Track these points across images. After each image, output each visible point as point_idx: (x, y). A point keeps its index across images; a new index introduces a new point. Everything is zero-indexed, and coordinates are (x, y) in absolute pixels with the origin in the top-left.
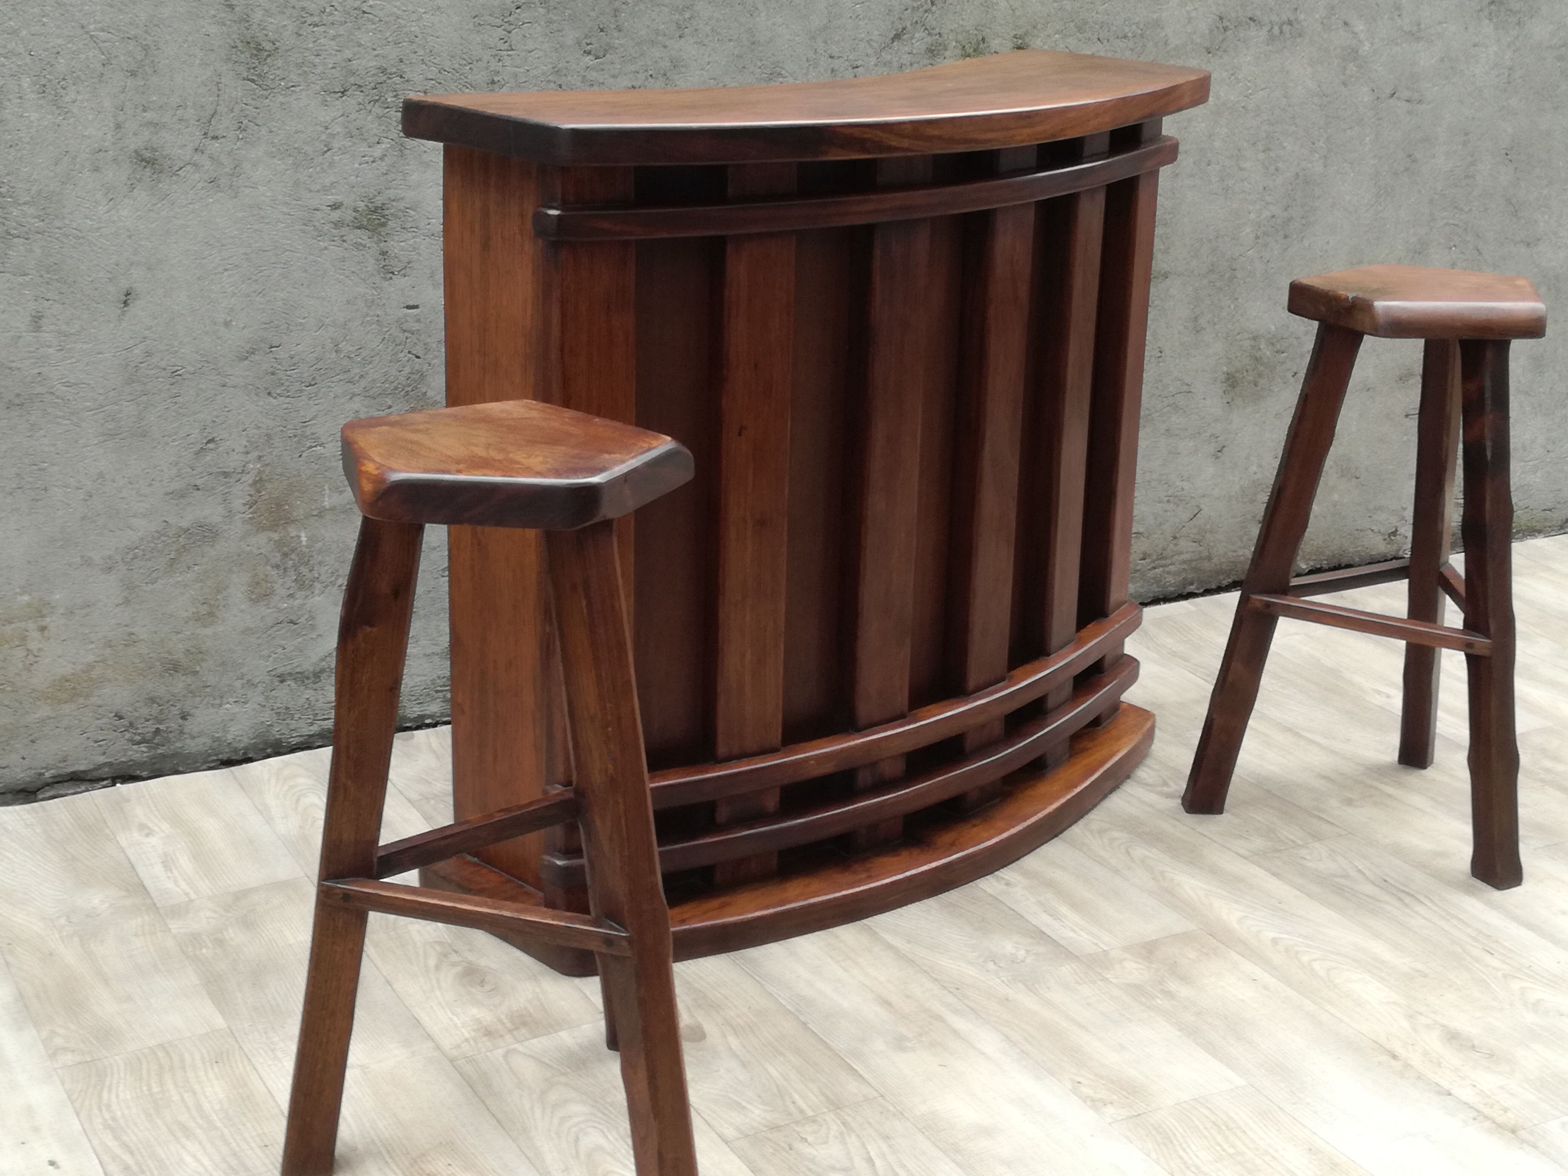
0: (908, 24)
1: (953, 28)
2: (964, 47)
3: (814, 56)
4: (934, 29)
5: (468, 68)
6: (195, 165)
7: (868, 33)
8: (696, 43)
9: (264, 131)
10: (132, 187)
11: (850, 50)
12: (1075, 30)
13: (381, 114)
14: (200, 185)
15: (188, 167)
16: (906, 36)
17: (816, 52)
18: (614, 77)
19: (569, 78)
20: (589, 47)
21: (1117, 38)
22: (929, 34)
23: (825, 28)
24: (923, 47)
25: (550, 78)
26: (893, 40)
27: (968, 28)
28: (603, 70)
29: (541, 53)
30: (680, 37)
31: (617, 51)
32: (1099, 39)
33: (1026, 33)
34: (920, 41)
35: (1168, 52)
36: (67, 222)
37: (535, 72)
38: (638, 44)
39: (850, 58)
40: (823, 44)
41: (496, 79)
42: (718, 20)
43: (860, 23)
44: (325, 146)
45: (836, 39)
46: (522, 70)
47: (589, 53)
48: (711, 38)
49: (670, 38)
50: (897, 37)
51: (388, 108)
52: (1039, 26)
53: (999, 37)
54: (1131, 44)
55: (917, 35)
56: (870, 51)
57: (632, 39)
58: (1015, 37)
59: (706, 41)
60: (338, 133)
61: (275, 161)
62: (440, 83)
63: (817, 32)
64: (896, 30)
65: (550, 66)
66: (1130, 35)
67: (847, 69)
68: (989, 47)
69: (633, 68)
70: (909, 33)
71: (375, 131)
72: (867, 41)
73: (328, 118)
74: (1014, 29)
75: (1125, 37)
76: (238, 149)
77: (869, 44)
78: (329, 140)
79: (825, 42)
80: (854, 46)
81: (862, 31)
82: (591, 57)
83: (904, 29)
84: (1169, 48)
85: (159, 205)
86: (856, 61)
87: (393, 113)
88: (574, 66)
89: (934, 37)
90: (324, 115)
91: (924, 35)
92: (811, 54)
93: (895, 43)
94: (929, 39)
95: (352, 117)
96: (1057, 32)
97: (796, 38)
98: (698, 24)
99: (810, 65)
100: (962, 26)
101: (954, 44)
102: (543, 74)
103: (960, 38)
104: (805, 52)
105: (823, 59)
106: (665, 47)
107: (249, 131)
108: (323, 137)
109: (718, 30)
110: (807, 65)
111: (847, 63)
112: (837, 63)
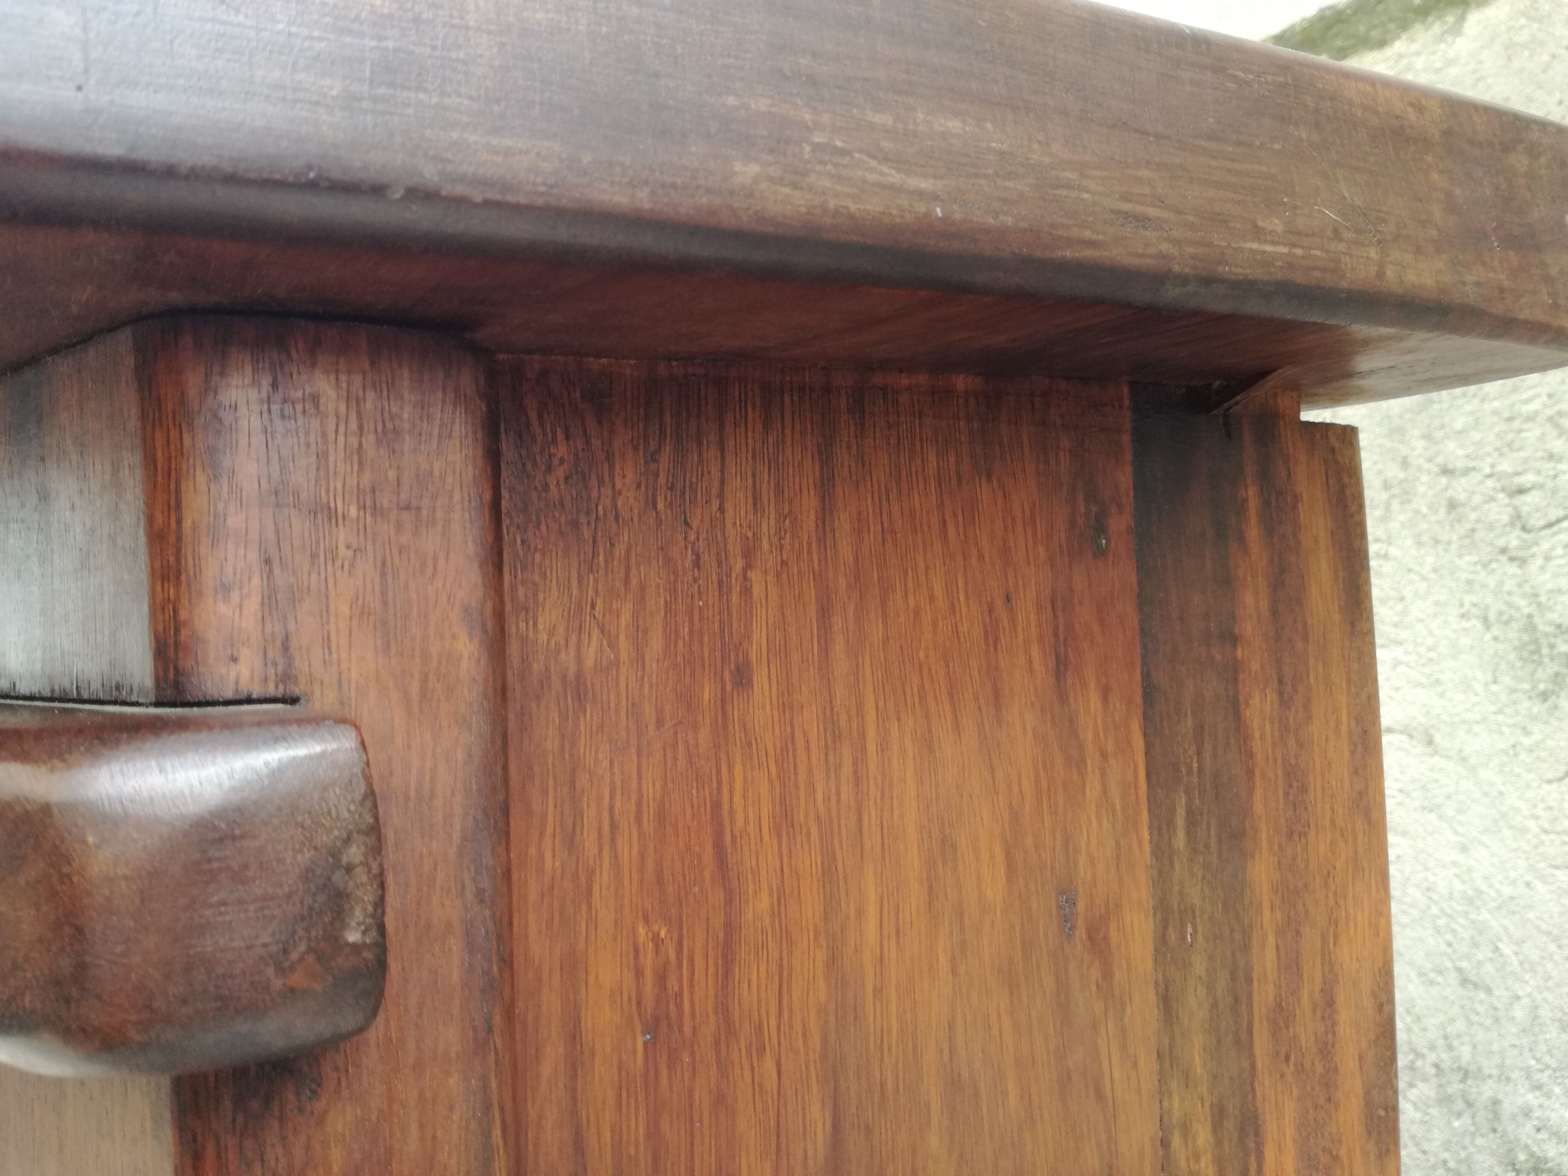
3: (1401, 475)
7: (1550, 396)
11: (1497, 449)
17: (1405, 463)
39: (1499, 468)
40: (1420, 444)
45: (1458, 425)
63: (1408, 416)
67: (1492, 499)
72: (1550, 419)
77: (1557, 426)
79: (1427, 437)
80: (1510, 437)
81: (1531, 393)
86: (1518, 474)
99: (1394, 496)
104: (1380, 466)
105: (1424, 478)
110: (1384, 496)
111: (1490, 483)
112: (1460, 488)
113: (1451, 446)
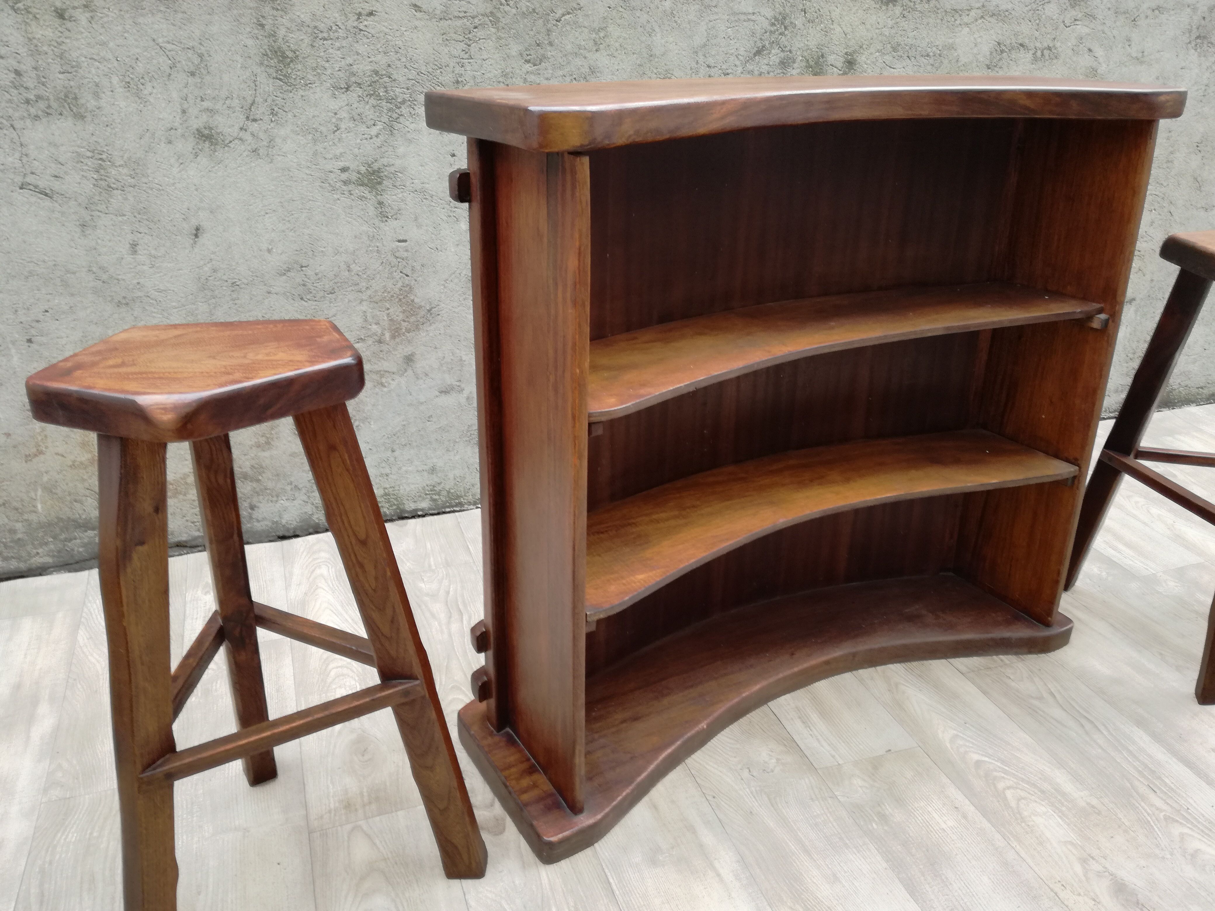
0: (767, 43)
1: (800, 47)
2: (808, 60)
3: (696, 66)
4: (786, 47)
5: (439, 71)
6: (241, 139)
7: (737, 49)
8: (608, 55)
9: (290, 115)
10: (196, 155)
11: (723, 62)
12: (891, 50)
13: (375, 104)
14: (245, 154)
15: (236, 141)
16: (765, 52)
17: (697, 63)
18: (547, 79)
19: (514, 79)
20: (529, 58)
21: (922, 56)
22: (783, 51)
23: (705, 45)
24: (778, 61)
25: (500, 79)
26: (755, 55)
27: (811, 47)
28: (539, 74)
29: (493, 61)
30: (597, 50)
31: (550, 60)
32: (908, 57)
33: (855, 52)
34: (775, 56)
35: (959, 67)
36: (150, 179)
37: (489, 75)
38: (565, 56)
39: (723, 67)
40: (702, 57)
41: (460, 79)
42: (625, 39)
43: (731, 42)
44: (335, 127)
45: (713, 53)
46: (479, 73)
47: (528, 61)
48: (619, 52)
49: (589, 52)
50: (759, 52)
51: (380, 100)
52: (864, 47)
53: (834, 53)
54: (931, 61)
55: (773, 51)
56: (738, 63)
57: (561, 51)
58: (846, 54)
59: (616, 54)
60: (344, 118)
61: (299, 137)
62: (418, 82)
63: (699, 48)
64: (758, 48)
65: (500, 71)
66: (931, 54)
68: (826, 61)
69: (561, 73)
70: (767, 49)
71: (371, 117)
72: (736, 55)
73: (336, 107)
74: (846, 48)
75: (928, 55)
76: (272, 128)
77: (737, 57)
78: (338, 123)
79: (705, 56)
80: (726, 59)
81: (732, 48)
82: (530, 64)
83: (763, 47)
84: (959, 65)
85: (217, 168)
86: (727, 69)
87: (384, 103)
88: (518, 71)
89: (786, 53)
90: (334, 105)
91: (779, 51)
92: (694, 65)
93: (757, 57)
94: (782, 55)
95: (355, 106)
96: (878, 51)
97: (683, 52)
98: (610, 41)
100: (807, 45)
101: (801, 58)
102: (495, 77)
103: (805, 54)
104: (690, 63)
106: (585, 58)
107: (279, 116)
108: (334, 120)
109: (625, 46)
110: (691, 72)
111: (720, 71)
112: (713, 71)
113: (711, 59)
